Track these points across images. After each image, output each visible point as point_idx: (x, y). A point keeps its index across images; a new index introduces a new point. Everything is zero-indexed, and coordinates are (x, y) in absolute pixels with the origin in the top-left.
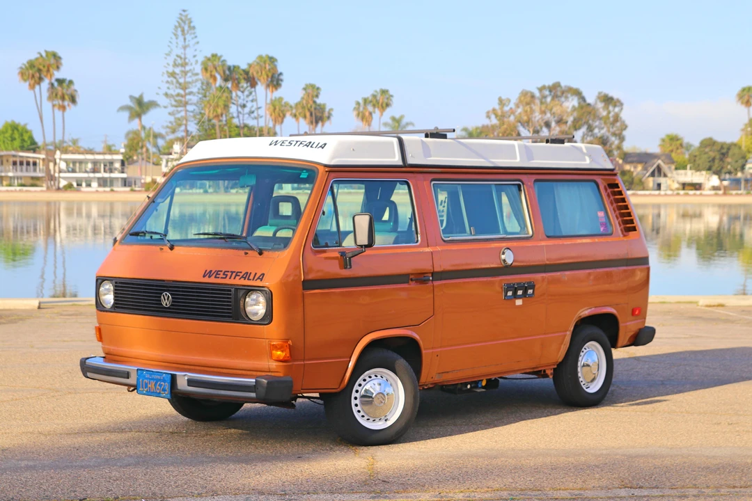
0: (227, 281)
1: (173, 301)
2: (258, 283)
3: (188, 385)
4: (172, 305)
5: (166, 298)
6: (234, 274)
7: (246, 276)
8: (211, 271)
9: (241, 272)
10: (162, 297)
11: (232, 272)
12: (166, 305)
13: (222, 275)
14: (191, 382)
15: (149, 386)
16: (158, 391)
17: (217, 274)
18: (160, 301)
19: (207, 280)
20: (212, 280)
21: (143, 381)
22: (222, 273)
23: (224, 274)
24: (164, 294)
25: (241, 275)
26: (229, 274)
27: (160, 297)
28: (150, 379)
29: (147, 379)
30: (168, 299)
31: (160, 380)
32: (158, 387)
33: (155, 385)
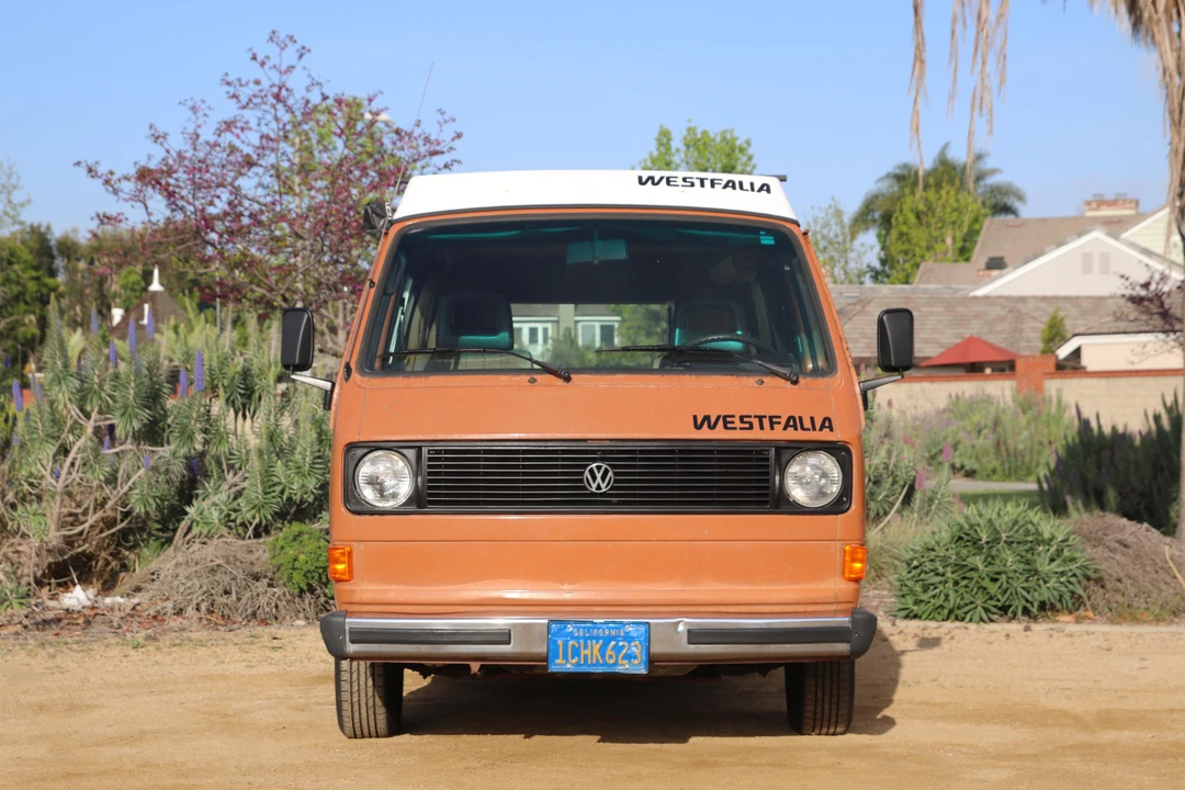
0: (756, 434)
1: (616, 481)
2: (825, 435)
3: (690, 643)
4: (612, 488)
5: (599, 476)
6: (766, 422)
7: (792, 422)
8: (707, 418)
9: (779, 417)
10: (587, 474)
11: (760, 418)
12: (599, 488)
13: (738, 424)
14: (695, 636)
15: (583, 653)
16: (612, 661)
17: (725, 423)
18: (581, 481)
19: (705, 433)
20: (720, 433)
21: (565, 644)
22: (737, 420)
23: (742, 421)
24: (594, 465)
25: (783, 421)
26: (756, 422)
27: (582, 474)
28: (586, 639)
29: (577, 638)
30: (603, 478)
31: (613, 638)
32: (609, 652)
33: (603, 650)
